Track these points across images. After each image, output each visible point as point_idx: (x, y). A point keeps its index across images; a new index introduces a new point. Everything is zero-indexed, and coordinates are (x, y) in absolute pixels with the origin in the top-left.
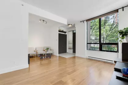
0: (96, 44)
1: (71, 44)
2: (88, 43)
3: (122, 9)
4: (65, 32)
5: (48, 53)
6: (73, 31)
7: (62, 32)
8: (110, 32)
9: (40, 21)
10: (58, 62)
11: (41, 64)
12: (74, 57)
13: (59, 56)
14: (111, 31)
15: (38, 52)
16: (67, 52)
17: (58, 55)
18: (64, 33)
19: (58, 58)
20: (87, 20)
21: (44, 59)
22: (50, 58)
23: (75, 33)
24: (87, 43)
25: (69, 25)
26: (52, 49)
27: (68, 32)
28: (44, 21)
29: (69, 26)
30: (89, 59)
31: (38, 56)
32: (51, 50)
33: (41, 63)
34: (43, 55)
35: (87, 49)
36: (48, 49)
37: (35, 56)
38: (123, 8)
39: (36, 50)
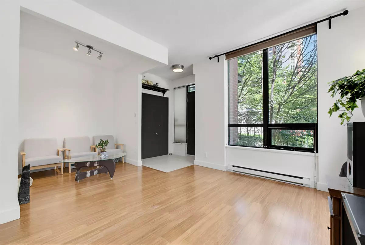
0: (253, 128)
1: (181, 126)
2: (231, 123)
3: (327, 21)
4: (164, 91)
5: (103, 157)
6: (187, 87)
7: (155, 88)
8: (288, 94)
9: (76, 49)
10: (139, 187)
11: (80, 199)
12: (191, 169)
13: (144, 168)
14: (291, 91)
15: (72, 154)
16: (170, 151)
17: (140, 162)
18: (160, 94)
19: (140, 173)
20: (229, 55)
21: (92, 180)
22: (112, 176)
23: (194, 92)
24: (230, 126)
25: (174, 67)
26: (120, 143)
27: (172, 89)
28: (90, 47)
29: (176, 70)
30: (235, 174)
31: (70, 168)
32: (117, 147)
33: (78, 194)
34: (88, 165)
35: (229, 144)
36: (103, 144)
37: (60, 169)
38: (330, 19)
39: (64, 147)
